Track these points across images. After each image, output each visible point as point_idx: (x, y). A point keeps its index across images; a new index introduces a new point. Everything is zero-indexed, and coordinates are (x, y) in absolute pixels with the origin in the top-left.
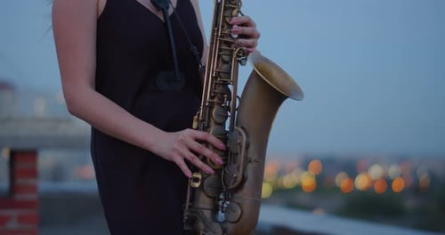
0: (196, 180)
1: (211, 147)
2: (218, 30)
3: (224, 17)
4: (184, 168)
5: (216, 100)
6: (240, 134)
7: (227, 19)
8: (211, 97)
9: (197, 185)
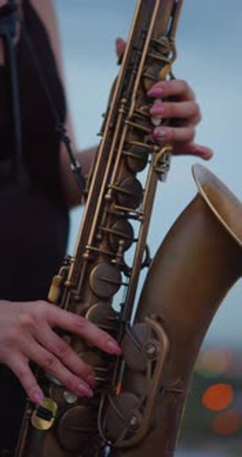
0: (45, 414)
1: (79, 346)
2: (128, 105)
3: (143, 78)
4: (29, 381)
5: (102, 248)
6: (155, 335)
7: (147, 83)
8: (96, 242)
9: (46, 425)
